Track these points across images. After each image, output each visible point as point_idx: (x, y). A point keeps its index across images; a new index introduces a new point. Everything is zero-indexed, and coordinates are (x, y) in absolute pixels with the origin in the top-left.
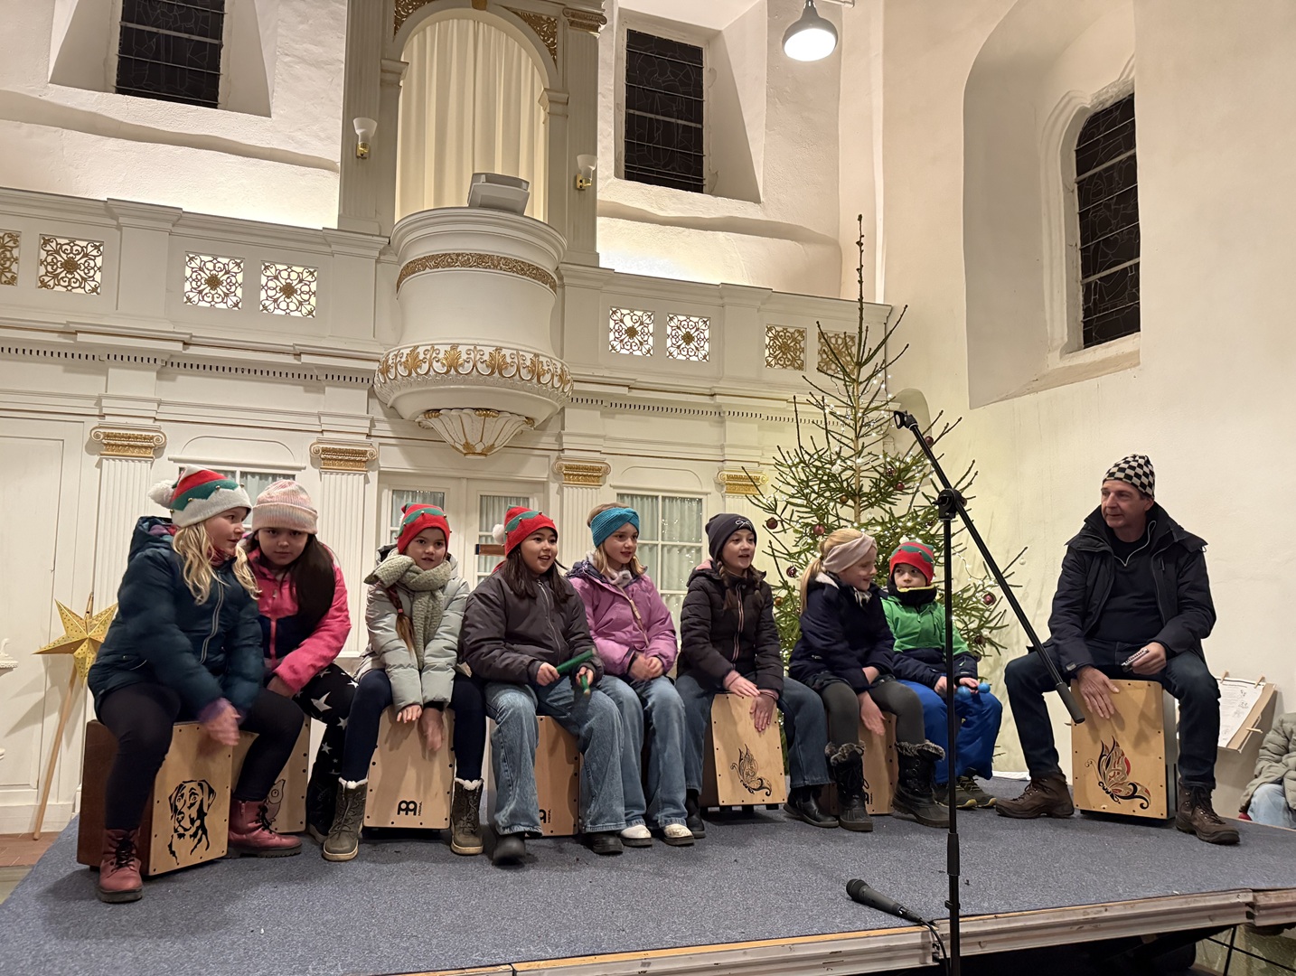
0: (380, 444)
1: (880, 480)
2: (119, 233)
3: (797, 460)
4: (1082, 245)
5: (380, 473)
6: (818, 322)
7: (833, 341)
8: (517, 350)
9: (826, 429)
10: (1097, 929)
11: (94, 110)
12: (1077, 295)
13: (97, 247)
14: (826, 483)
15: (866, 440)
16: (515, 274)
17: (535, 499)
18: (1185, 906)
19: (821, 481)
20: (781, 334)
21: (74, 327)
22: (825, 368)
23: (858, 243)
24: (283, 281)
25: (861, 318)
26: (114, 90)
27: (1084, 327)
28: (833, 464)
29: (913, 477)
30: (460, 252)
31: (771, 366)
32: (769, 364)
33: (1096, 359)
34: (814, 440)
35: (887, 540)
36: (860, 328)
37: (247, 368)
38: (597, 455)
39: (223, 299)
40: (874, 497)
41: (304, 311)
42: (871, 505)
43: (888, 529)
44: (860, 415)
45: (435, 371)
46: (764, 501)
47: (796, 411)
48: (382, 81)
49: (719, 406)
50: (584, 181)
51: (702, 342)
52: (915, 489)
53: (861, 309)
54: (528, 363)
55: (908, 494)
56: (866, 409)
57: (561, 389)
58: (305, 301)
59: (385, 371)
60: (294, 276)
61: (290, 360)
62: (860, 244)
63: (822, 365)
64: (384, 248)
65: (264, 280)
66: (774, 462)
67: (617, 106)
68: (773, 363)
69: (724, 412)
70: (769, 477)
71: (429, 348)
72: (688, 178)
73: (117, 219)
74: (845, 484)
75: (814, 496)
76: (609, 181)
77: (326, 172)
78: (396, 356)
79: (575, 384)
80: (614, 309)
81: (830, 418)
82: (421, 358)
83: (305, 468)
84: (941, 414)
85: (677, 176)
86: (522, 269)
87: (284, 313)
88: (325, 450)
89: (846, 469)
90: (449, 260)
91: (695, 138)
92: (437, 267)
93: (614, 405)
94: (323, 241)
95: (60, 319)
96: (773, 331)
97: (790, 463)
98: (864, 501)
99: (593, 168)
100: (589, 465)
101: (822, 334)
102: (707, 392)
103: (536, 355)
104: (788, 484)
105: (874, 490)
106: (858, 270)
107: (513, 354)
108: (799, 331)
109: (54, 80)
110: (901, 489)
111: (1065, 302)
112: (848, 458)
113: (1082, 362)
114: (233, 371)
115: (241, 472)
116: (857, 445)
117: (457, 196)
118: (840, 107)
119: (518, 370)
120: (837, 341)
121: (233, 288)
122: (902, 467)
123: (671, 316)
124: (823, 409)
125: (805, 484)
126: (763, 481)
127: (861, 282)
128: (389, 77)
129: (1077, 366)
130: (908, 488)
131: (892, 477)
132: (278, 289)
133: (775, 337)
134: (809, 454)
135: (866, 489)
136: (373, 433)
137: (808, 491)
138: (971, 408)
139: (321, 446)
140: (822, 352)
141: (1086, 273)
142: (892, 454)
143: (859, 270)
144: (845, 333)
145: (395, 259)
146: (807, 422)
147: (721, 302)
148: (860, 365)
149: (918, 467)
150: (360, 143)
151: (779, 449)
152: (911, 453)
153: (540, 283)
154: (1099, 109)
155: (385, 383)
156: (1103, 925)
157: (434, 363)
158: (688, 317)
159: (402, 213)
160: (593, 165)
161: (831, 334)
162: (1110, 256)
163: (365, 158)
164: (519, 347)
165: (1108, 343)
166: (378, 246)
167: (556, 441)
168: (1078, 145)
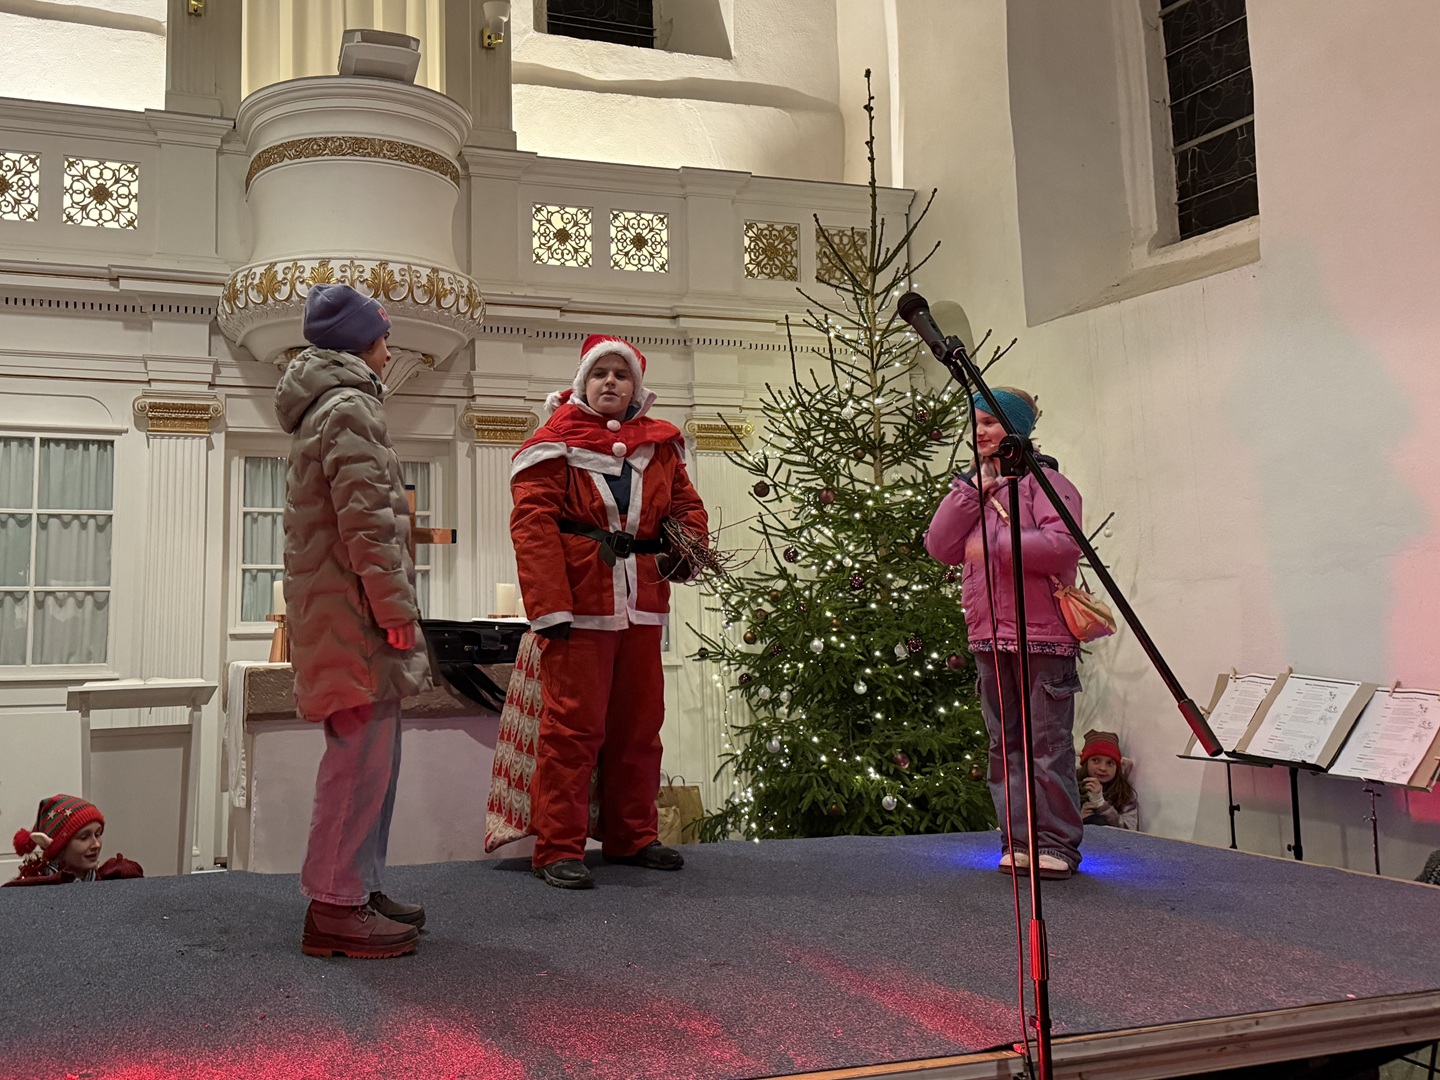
0: (228, 396)
1: (908, 426)
3: (794, 402)
4: (1172, 100)
5: (228, 435)
6: (815, 215)
7: (837, 240)
8: (409, 264)
9: (832, 359)
10: (1245, 1050)
12: (1169, 169)
14: (835, 432)
15: (887, 373)
16: (404, 163)
17: (438, 464)
18: (1369, 1015)
19: (827, 429)
20: (765, 232)
22: (827, 277)
23: (866, 107)
24: (93, 182)
25: (874, 208)
27: (1180, 212)
28: (842, 405)
29: (953, 421)
30: (330, 136)
31: (752, 275)
32: (750, 273)
33: (1199, 254)
34: (815, 374)
35: (921, 508)
36: (874, 221)
37: (46, 299)
38: (521, 402)
39: (13, 208)
40: (901, 449)
41: (123, 221)
42: (897, 461)
43: (922, 493)
44: (877, 338)
45: (298, 295)
46: (750, 459)
47: (789, 336)
49: (685, 331)
50: (493, 37)
51: (659, 247)
52: (957, 438)
53: (874, 196)
54: (424, 281)
55: (947, 444)
56: (886, 331)
57: (469, 314)
58: (124, 207)
59: (232, 297)
60: (108, 174)
61: (104, 286)
62: (868, 108)
63: (823, 272)
64: (228, 134)
65: (67, 181)
66: (762, 405)
68: (755, 272)
69: (691, 340)
70: (756, 426)
71: (290, 264)
72: (635, 29)
74: (860, 433)
75: (817, 450)
76: (527, 36)
77: (150, 36)
78: (246, 277)
79: (488, 307)
80: (538, 206)
81: (837, 344)
82: (280, 279)
83: (127, 432)
84: (988, 335)
85: (617, 27)
86: (413, 156)
87: (95, 224)
88: (153, 407)
89: (860, 413)
90: (315, 147)
92: (297, 157)
93: (541, 334)
94: (146, 127)
96: (755, 230)
97: (783, 405)
98: (887, 456)
99: (505, 19)
100: (509, 416)
101: (821, 232)
102: (668, 313)
103: (435, 270)
104: (782, 435)
105: (900, 440)
106: (867, 143)
107: (403, 269)
108: (789, 228)
110: (938, 438)
112: (863, 398)
113: (1180, 258)
114: (28, 303)
115: (41, 439)
116: (874, 379)
117: (323, 61)
119: (411, 290)
120: (841, 240)
121: (27, 193)
122: (937, 408)
123: (615, 213)
124: (827, 331)
125: (803, 434)
126: (747, 432)
127: (872, 159)
129: (1172, 264)
130: (947, 437)
131: (925, 421)
132: (87, 192)
133: (757, 238)
134: (809, 394)
135: (889, 439)
136: (218, 381)
137: (809, 443)
138: (1028, 326)
139: (148, 401)
140: (821, 255)
141: (1179, 138)
142: (923, 390)
143: (870, 144)
144: (853, 229)
145: (244, 148)
146: (805, 350)
147: (681, 192)
148: (875, 271)
149: (959, 407)
151: (768, 387)
152: (949, 388)
153: (438, 173)
155: (232, 313)
156: (1253, 1045)
157: (298, 285)
158: (639, 213)
159: (250, 85)
160: (505, 16)
161: (832, 232)
162: (1212, 114)
163: (200, 15)
164: (411, 260)
165: (1214, 232)
166: (219, 131)
167: (464, 384)
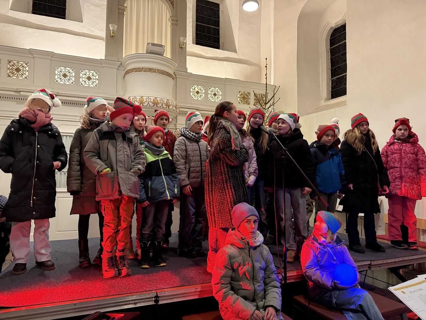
2: (34, 59)
4: (331, 68)
6: (253, 91)
7: (258, 96)
11: (25, 19)
12: (330, 83)
13: (26, 64)
16: (161, 74)
20: (243, 94)
21: (19, 90)
23: (265, 66)
24: (87, 76)
25: (266, 90)
26: (31, 12)
27: (331, 93)
30: (143, 67)
32: (239, 103)
33: (334, 103)
36: (266, 93)
37: (76, 103)
39: (68, 81)
41: (94, 85)
48: (118, 12)
50: (182, 45)
51: (219, 96)
53: (266, 87)
54: (165, 102)
57: (176, 110)
58: (94, 82)
60: (91, 74)
63: (255, 103)
64: (119, 65)
65: (81, 75)
67: (193, 21)
71: (134, 97)
72: (215, 44)
73: (33, 55)
76: (190, 45)
77: (101, 41)
79: (180, 109)
80: (192, 85)
85: (212, 44)
86: (163, 73)
87: (88, 86)
90: (140, 70)
91: (217, 32)
92: (136, 72)
94: (100, 63)
95: (15, 87)
96: (241, 93)
99: (185, 41)
101: (255, 94)
103: (168, 100)
106: (265, 75)
107: (161, 100)
108: (248, 93)
109: (11, 9)
111: (326, 85)
113: (331, 103)
114: (72, 104)
117: (142, 50)
118: (261, 24)
119: (162, 104)
120: (259, 96)
121: (71, 77)
123: (210, 87)
127: (266, 78)
128: (121, 11)
129: (329, 105)
132: (86, 78)
133: (241, 95)
140: (255, 99)
141: (332, 76)
144: (262, 94)
145: (123, 69)
147: (225, 84)
148: (266, 104)
150: (111, 32)
153: (169, 77)
154: (337, 27)
157: (136, 101)
159: (125, 54)
160: (185, 40)
161: (257, 94)
162: (339, 72)
163: (113, 37)
164: (162, 98)
165: (338, 98)
166: (117, 65)
167: (175, 126)
168: (330, 38)
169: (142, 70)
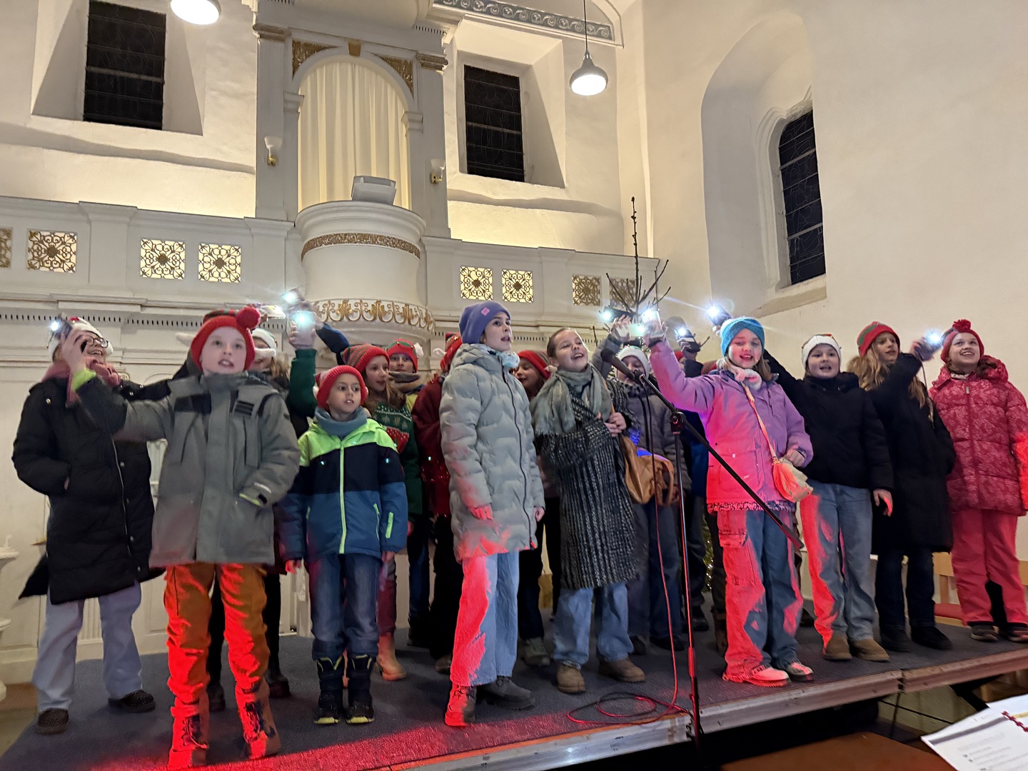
2: (89, 226)
4: (786, 213)
6: (607, 274)
7: (620, 284)
8: (392, 301)
11: (67, 134)
12: (785, 248)
13: (72, 237)
16: (389, 247)
20: (584, 281)
21: (55, 297)
24: (216, 257)
25: (637, 270)
26: (82, 118)
27: (791, 270)
30: (347, 232)
32: (576, 303)
33: (801, 292)
36: (637, 276)
39: (170, 272)
41: (232, 278)
47: (595, 335)
48: (285, 109)
49: (543, 333)
50: (437, 177)
51: (528, 289)
53: (637, 263)
54: (401, 310)
57: (426, 328)
58: (233, 270)
60: (223, 252)
62: (634, 218)
63: (613, 302)
64: (291, 230)
65: (201, 257)
67: (459, 120)
68: (579, 302)
71: (327, 302)
72: (512, 171)
73: (87, 216)
76: (456, 175)
77: (246, 175)
79: (437, 322)
80: (463, 268)
85: (505, 170)
86: (394, 243)
87: (216, 280)
90: (339, 238)
91: (516, 142)
92: (328, 244)
94: (244, 227)
95: (44, 292)
96: (578, 279)
99: (443, 168)
101: (611, 282)
102: (533, 325)
103: (407, 305)
106: (633, 236)
107: (390, 305)
108: (595, 279)
109: (38, 112)
111: (777, 252)
113: (791, 294)
114: (179, 324)
117: (343, 193)
118: (618, 119)
120: (622, 285)
121: (178, 263)
123: (504, 270)
127: (635, 244)
128: (290, 106)
129: (788, 298)
132: (212, 262)
133: (579, 284)
140: (612, 293)
141: (790, 233)
144: (627, 278)
145: (300, 238)
147: (540, 260)
148: (639, 301)
150: (270, 155)
153: (407, 252)
154: (793, 119)
159: (303, 204)
160: (443, 166)
161: (618, 280)
162: (806, 221)
163: (274, 165)
164: (394, 300)
165: (807, 281)
166: (287, 228)
168: (780, 144)
169: (345, 238)
